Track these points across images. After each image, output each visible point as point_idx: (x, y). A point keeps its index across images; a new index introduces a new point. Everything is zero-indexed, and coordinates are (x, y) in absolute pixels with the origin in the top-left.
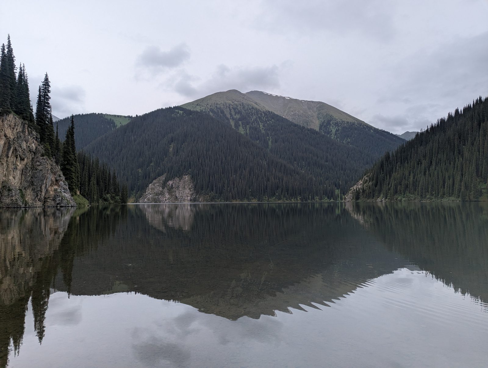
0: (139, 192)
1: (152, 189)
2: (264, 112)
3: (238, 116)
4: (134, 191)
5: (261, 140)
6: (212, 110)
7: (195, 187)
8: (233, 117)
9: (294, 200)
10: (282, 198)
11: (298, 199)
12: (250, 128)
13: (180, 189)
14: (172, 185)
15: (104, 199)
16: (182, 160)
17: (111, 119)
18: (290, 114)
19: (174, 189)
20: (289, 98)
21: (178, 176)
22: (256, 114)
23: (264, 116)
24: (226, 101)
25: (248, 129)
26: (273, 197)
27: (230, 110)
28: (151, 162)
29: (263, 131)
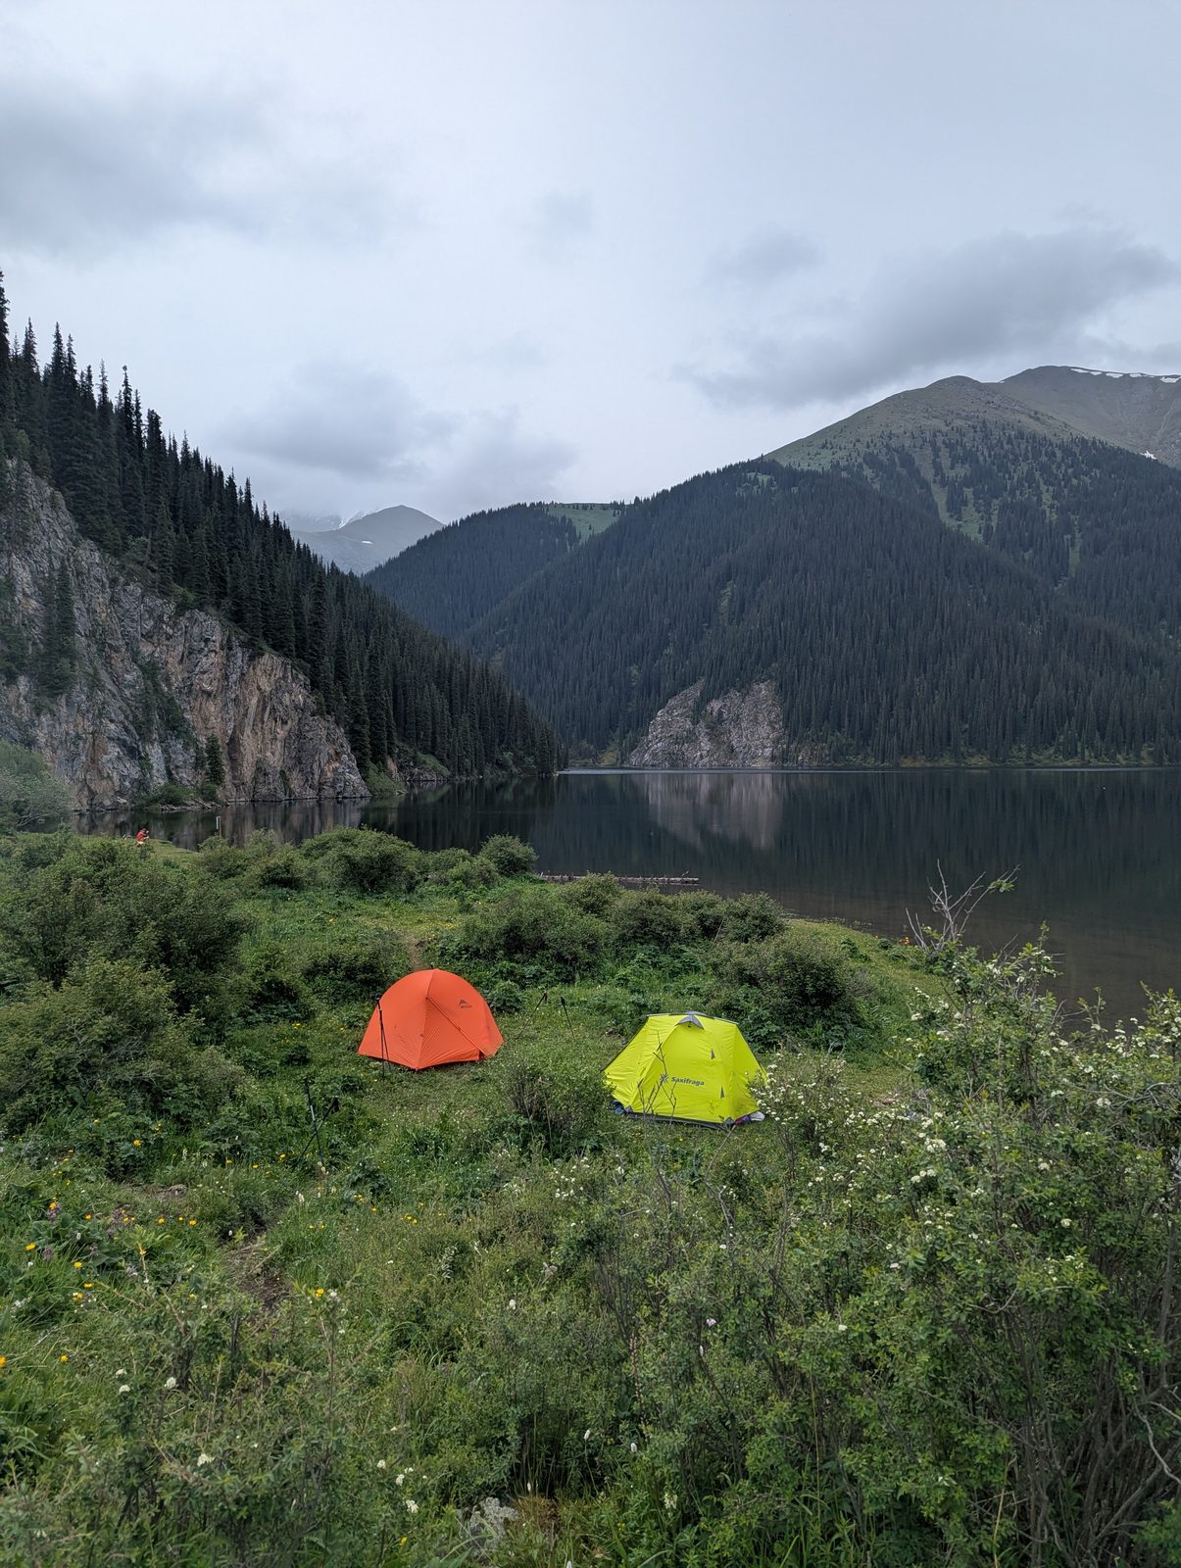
0: (630, 734)
1: (663, 724)
2: (1061, 447)
3: (962, 471)
4: (618, 732)
5: (1041, 549)
6: (871, 460)
7: (787, 719)
8: (943, 477)
9: (1125, 759)
10: (1079, 750)
11: (1144, 754)
12: (1003, 508)
13: (744, 725)
14: (720, 713)
15: (497, 763)
16: (750, 637)
17: (564, 518)
18: (1172, 440)
19: (726, 725)
20: (1174, 381)
21: (738, 685)
22: (1030, 455)
23: (1063, 460)
24: (924, 422)
25: (996, 512)
26: (1046, 748)
27: (936, 451)
28: (667, 645)
29: (1053, 517)
